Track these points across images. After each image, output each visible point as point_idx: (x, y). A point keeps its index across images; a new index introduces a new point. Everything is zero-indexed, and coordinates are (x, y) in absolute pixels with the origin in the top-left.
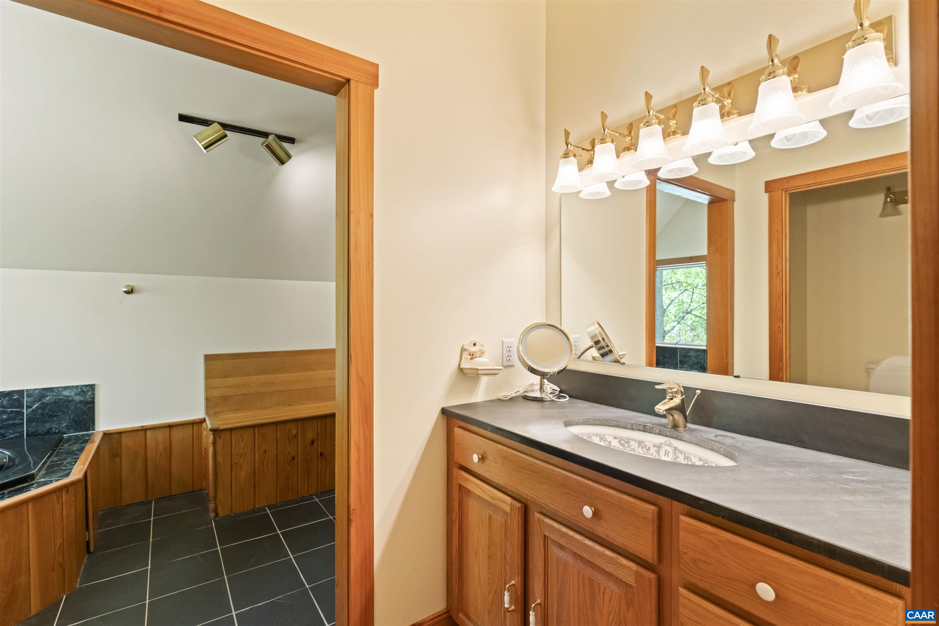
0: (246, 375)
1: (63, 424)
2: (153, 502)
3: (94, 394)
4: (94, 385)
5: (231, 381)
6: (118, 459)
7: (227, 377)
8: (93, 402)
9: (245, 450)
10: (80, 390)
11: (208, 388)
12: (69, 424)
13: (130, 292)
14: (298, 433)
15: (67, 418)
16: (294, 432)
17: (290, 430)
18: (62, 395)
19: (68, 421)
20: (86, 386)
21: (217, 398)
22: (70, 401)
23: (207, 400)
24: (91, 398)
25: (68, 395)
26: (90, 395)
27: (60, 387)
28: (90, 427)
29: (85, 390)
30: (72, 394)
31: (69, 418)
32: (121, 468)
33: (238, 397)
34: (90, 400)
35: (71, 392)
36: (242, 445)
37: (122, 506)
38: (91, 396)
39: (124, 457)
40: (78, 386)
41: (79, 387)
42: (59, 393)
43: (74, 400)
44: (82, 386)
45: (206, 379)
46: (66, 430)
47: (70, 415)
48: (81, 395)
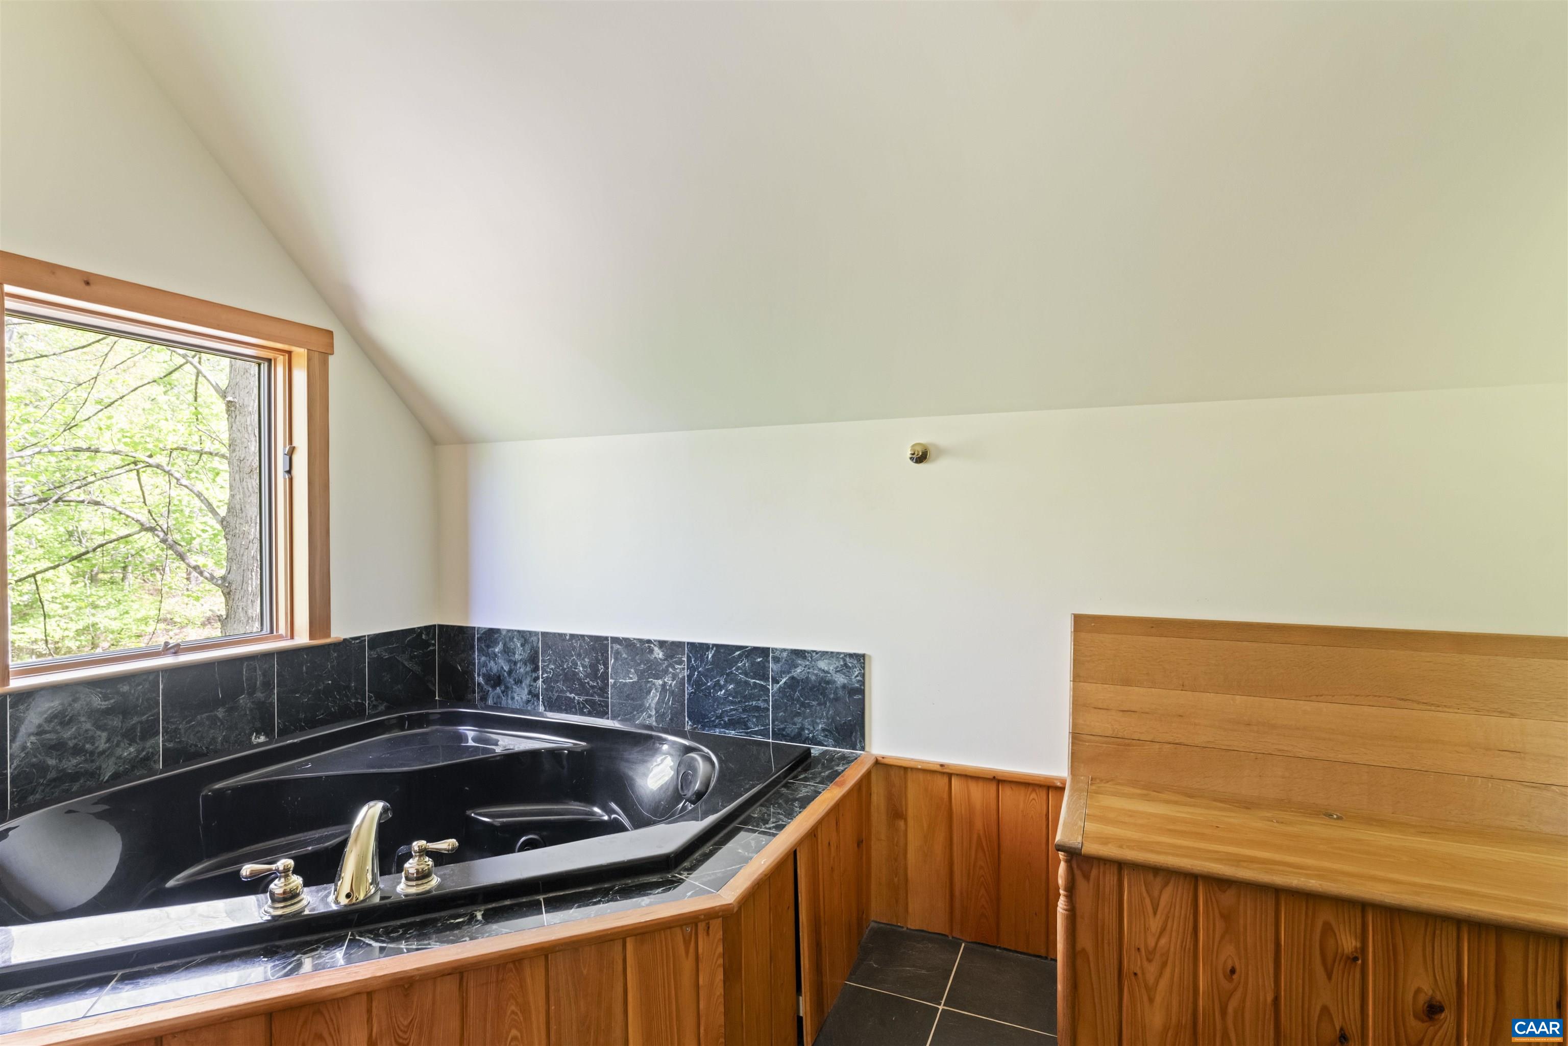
0: (1183, 688)
1: (818, 724)
2: (963, 945)
3: (863, 676)
4: (863, 656)
5: (1139, 696)
6: (902, 823)
7: (1127, 682)
8: (861, 691)
9: (1163, 941)
10: (842, 663)
11: (1079, 705)
12: (826, 728)
13: (921, 457)
14: (1364, 949)
15: (825, 714)
16: (1349, 943)
17: (1327, 929)
18: (817, 667)
19: (825, 720)
20: (851, 656)
21: (1100, 738)
22: (828, 683)
23: (1076, 737)
24: (859, 681)
25: (826, 669)
26: (857, 676)
27: (815, 651)
28: (856, 741)
29: (850, 665)
30: (831, 668)
31: (827, 714)
32: (906, 844)
33: (1157, 746)
34: (857, 685)
35: (829, 664)
36: (1155, 924)
37: (907, 928)
38: (858, 678)
39: (911, 822)
40: (838, 653)
41: (841, 656)
42: (813, 663)
43: (835, 682)
44: (846, 655)
45: (1074, 681)
46: (822, 738)
47: (828, 711)
48: (844, 674)
